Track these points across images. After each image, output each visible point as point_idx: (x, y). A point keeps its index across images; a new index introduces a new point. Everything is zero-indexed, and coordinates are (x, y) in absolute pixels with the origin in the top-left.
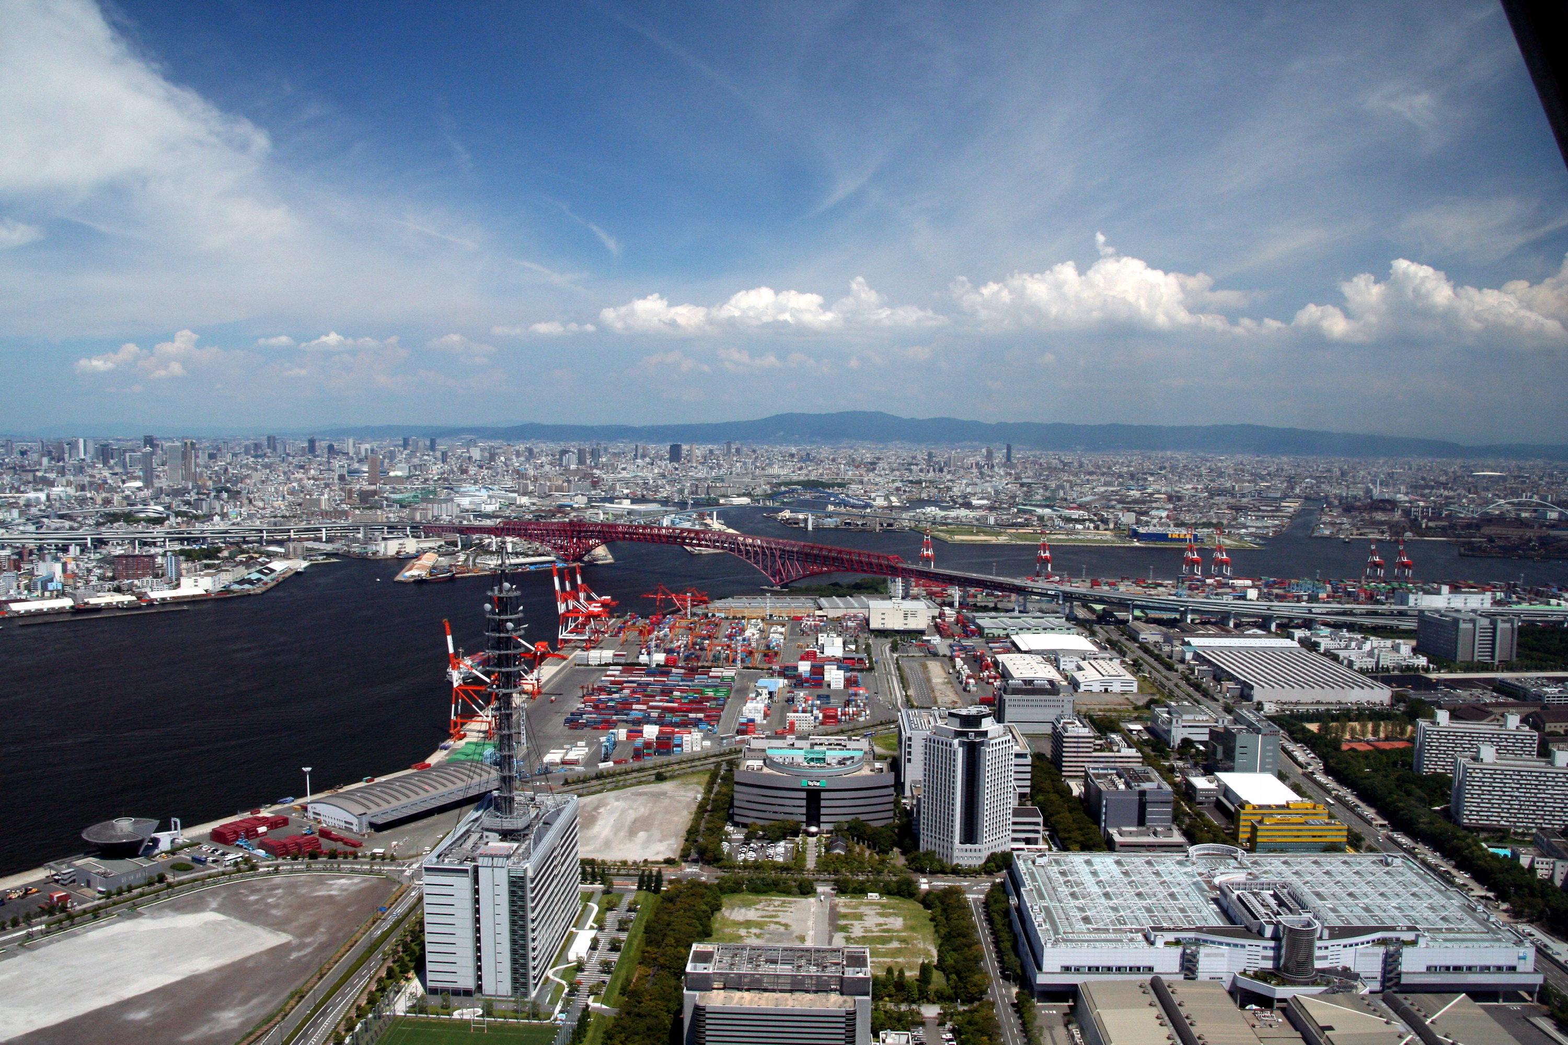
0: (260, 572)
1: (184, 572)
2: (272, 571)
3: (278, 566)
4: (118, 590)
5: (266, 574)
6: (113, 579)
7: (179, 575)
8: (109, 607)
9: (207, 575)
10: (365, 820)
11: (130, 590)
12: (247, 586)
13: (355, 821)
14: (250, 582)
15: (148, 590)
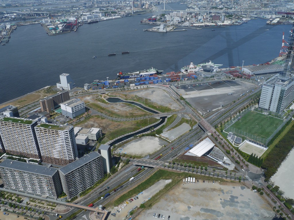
0: (240, 20)
1: (225, 20)
2: (243, 20)
3: (244, 19)
4: (212, 22)
5: (242, 21)
6: (212, 20)
7: (224, 20)
8: (211, 26)
9: (229, 20)
10: (253, 73)
11: (215, 22)
12: (237, 23)
13: (251, 72)
14: (238, 22)
15: (218, 23)
